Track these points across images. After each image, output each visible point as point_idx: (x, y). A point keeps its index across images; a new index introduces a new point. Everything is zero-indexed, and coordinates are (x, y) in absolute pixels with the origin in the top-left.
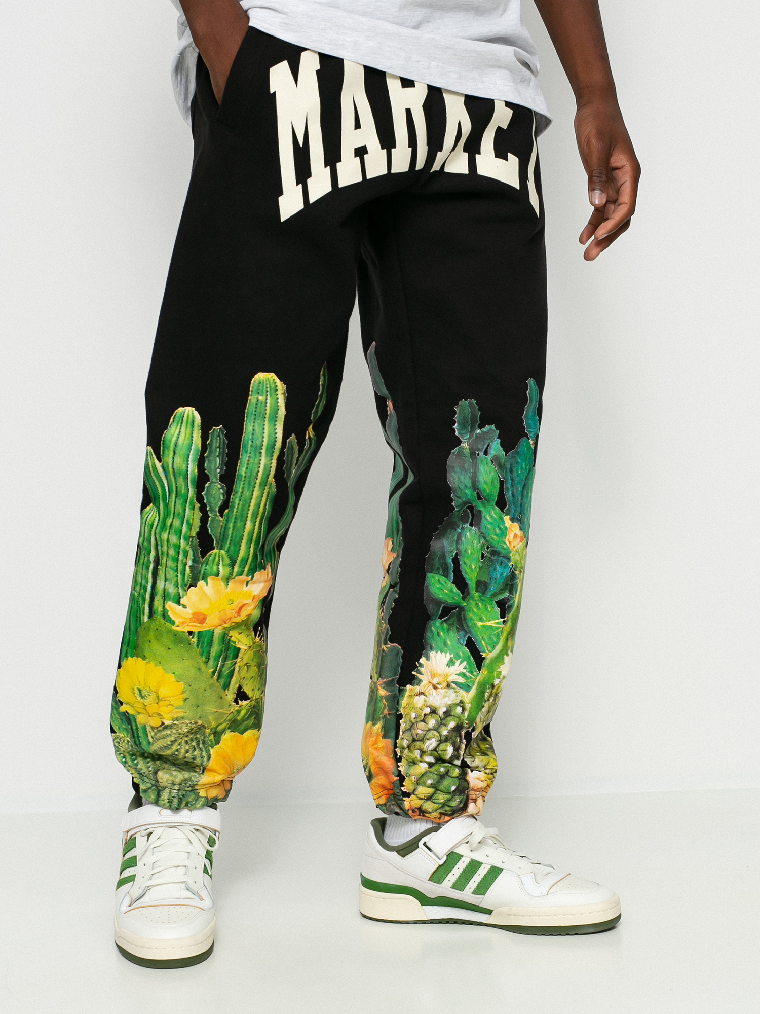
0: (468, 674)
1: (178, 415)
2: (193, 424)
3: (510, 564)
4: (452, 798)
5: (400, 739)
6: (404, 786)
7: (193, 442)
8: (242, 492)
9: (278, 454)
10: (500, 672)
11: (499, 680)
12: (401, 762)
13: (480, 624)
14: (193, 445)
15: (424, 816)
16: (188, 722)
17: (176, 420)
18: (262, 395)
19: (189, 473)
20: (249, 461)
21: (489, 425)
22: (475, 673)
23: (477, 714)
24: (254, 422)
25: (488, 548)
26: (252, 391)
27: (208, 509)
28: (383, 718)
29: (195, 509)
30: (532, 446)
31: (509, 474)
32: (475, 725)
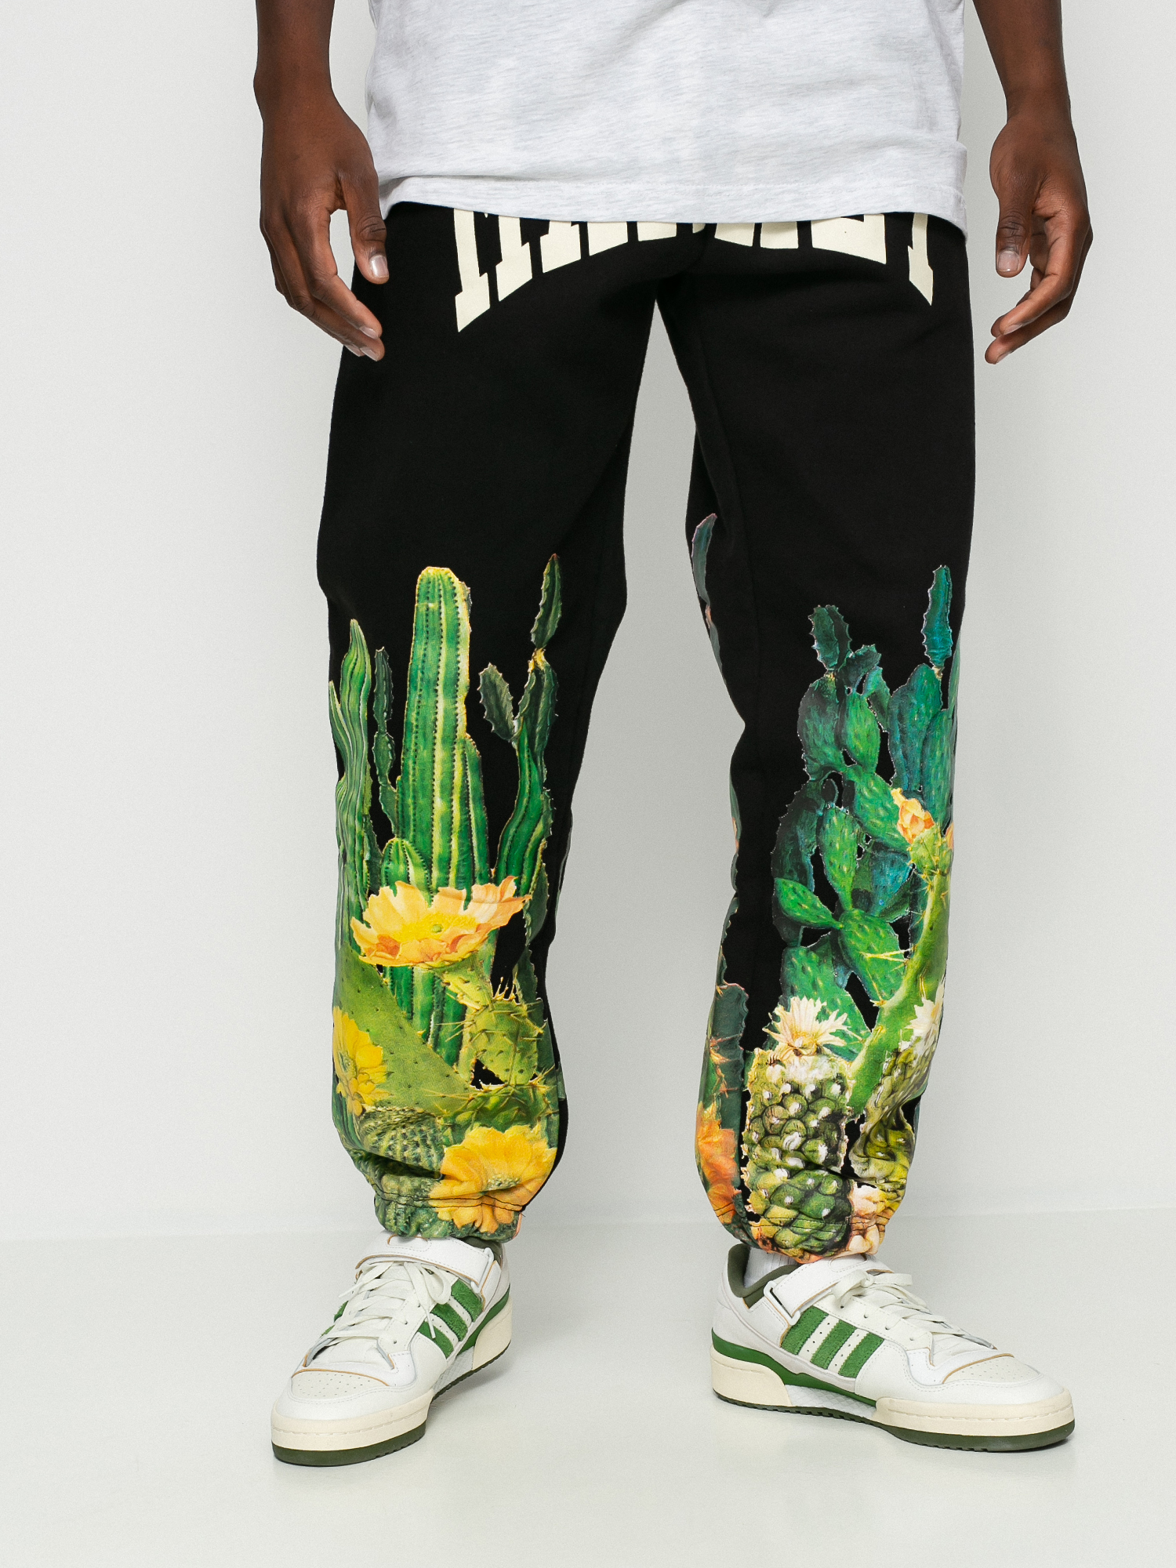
0: (850, 1033)
3: (909, 864)
4: (824, 1227)
5: (746, 1130)
6: (748, 1204)
8: (416, 750)
9: (466, 694)
10: (911, 1031)
11: (908, 1043)
12: (745, 1166)
13: (868, 956)
15: (778, 1251)
16: (398, 1109)
18: (433, 602)
20: (419, 702)
21: (866, 644)
22: (863, 1032)
23: (868, 1096)
24: (426, 643)
25: (867, 839)
26: (418, 595)
27: (378, 773)
28: (718, 1097)
29: (367, 774)
30: (937, 676)
31: (897, 723)
32: (864, 1112)
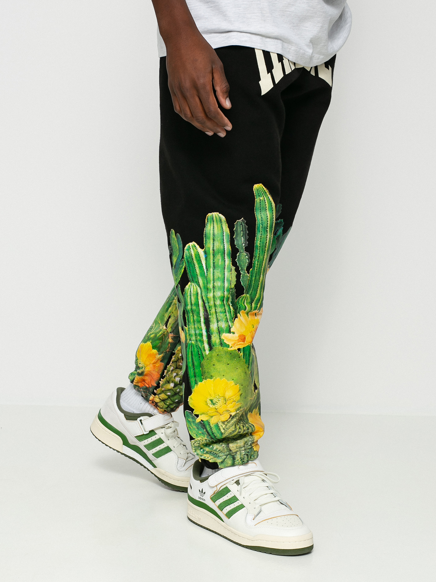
1: (209, 218)
2: (221, 221)
7: (224, 231)
8: (259, 257)
14: (224, 233)
17: (209, 221)
18: (261, 197)
19: (225, 250)
20: (261, 236)
24: (261, 214)
26: (256, 196)
27: (240, 269)
29: (232, 271)
